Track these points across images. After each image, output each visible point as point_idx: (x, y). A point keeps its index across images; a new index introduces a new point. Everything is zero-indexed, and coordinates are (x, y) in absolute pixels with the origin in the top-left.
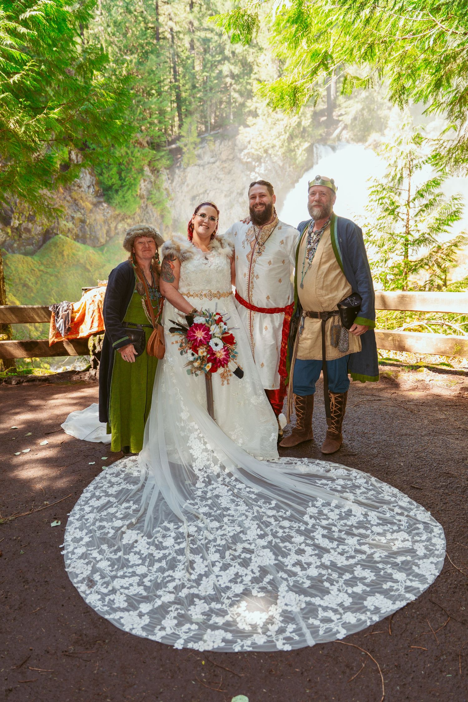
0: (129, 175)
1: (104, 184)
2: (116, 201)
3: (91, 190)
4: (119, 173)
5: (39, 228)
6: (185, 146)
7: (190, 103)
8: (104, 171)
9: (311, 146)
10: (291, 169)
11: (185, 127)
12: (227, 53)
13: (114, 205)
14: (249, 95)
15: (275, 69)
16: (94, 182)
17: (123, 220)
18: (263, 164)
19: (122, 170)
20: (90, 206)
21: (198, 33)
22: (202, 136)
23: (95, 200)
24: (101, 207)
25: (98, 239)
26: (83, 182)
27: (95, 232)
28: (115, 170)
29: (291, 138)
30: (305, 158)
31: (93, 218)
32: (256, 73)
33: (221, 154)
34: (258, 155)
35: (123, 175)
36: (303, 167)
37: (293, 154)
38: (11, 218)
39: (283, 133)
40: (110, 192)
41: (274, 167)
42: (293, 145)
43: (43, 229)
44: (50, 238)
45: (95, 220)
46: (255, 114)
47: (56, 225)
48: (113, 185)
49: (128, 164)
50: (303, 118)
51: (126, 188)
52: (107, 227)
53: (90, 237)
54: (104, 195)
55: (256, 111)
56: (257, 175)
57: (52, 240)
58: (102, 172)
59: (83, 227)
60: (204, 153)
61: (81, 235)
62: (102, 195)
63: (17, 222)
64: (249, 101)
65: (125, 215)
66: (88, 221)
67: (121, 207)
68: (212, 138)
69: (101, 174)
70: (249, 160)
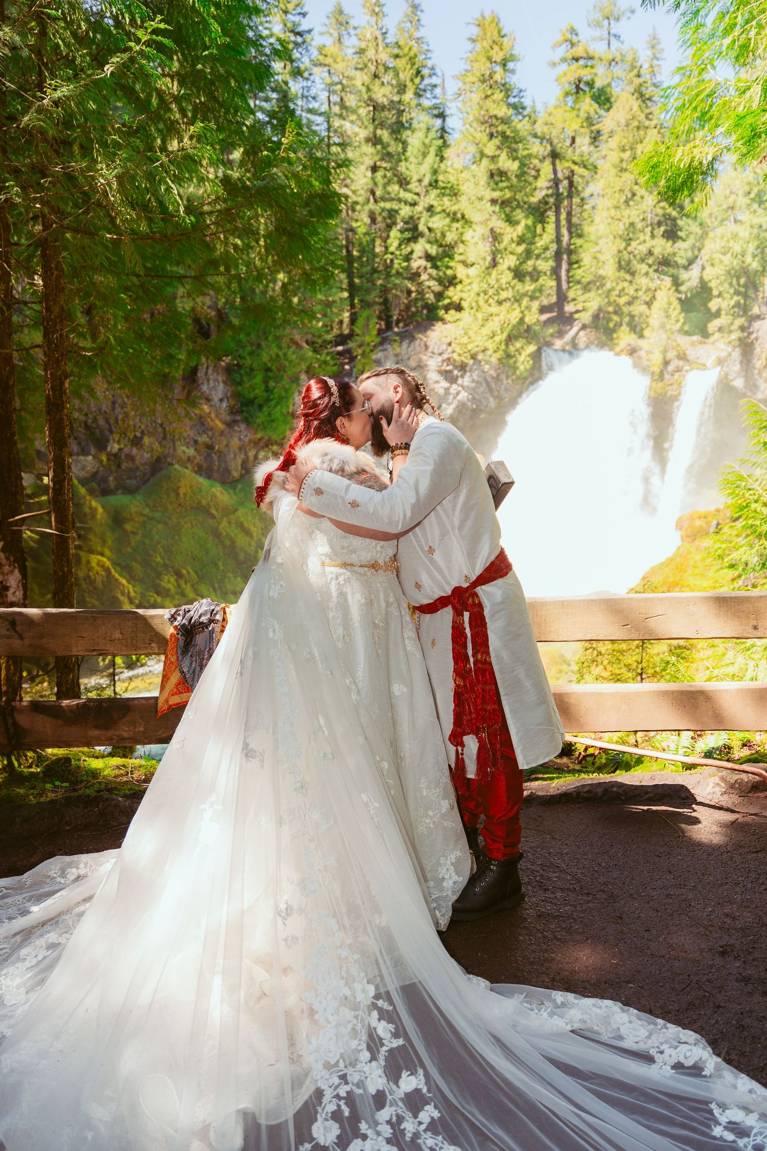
0: (279, 385)
1: (244, 396)
2: (259, 421)
3: (224, 404)
4: (266, 382)
5: (147, 456)
6: (360, 346)
7: (368, 291)
8: (245, 379)
9: (539, 350)
10: (510, 381)
11: (361, 322)
12: (422, 227)
13: (255, 426)
14: (452, 281)
15: (488, 249)
16: (229, 394)
17: (267, 446)
18: (468, 374)
19: (270, 378)
20: (220, 426)
21: (382, 204)
22: (384, 335)
23: (228, 418)
24: (236, 428)
25: (229, 472)
26: (213, 393)
27: (226, 462)
28: (259, 377)
29: (510, 339)
30: (528, 367)
31: (225, 443)
32: (461, 254)
33: (409, 359)
34: (462, 361)
35: (272, 384)
36: (525, 379)
37: (512, 361)
38: (108, 441)
39: (499, 332)
40: (251, 409)
41: (485, 379)
42: (512, 349)
43: (152, 456)
44: (161, 469)
45: (227, 445)
46: (459, 308)
47: (171, 450)
48: (255, 398)
49: (279, 370)
50: (526, 312)
51: (273, 403)
52: (243, 456)
53: (219, 469)
54: (242, 412)
55: (460, 304)
56: (460, 388)
57: (164, 472)
58: (242, 380)
59: (209, 455)
60: (386, 357)
61: (205, 466)
62: (240, 412)
63: (116, 446)
64: (451, 289)
65: (269, 440)
66: (217, 447)
67: (265, 428)
68: (397, 338)
69: (240, 383)
70: (450, 368)
